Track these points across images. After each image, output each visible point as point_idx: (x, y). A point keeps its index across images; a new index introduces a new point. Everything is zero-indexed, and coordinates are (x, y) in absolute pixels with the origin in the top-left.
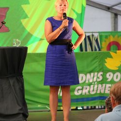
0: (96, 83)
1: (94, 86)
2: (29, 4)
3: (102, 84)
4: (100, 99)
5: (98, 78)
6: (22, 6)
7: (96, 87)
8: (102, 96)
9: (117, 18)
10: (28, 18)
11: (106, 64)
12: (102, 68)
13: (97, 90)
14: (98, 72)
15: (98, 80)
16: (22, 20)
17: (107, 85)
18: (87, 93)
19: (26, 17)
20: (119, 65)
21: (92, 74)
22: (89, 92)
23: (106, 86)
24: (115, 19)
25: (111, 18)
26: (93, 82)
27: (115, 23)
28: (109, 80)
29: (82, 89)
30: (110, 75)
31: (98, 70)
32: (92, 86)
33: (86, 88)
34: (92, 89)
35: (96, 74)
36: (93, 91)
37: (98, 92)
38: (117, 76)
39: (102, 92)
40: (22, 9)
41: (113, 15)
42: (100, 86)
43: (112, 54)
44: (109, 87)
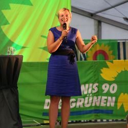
0: (91, 95)
1: (89, 99)
2: (10, 9)
3: (97, 96)
4: (95, 113)
5: (93, 89)
6: (2, 11)
7: (91, 99)
8: (98, 109)
9: (101, 25)
10: (9, 24)
11: (101, 74)
12: (98, 79)
13: (92, 103)
14: (93, 83)
15: (94, 92)
16: (2, 27)
17: (103, 97)
18: (82, 106)
19: (6, 23)
20: (116, 76)
21: (87, 85)
22: (83, 104)
23: (101, 98)
24: (98, 27)
25: (95, 25)
26: (88, 94)
27: (98, 31)
28: (105, 92)
29: (76, 102)
30: (106, 87)
31: (93, 81)
32: (87, 98)
33: (81, 101)
34: (86, 102)
35: (91, 85)
36: (88, 103)
37: (93, 105)
38: (114, 87)
39: (98, 104)
40: (3, 14)
41: (97, 22)
42: (95, 98)
43: (108, 63)
44: (105, 99)
